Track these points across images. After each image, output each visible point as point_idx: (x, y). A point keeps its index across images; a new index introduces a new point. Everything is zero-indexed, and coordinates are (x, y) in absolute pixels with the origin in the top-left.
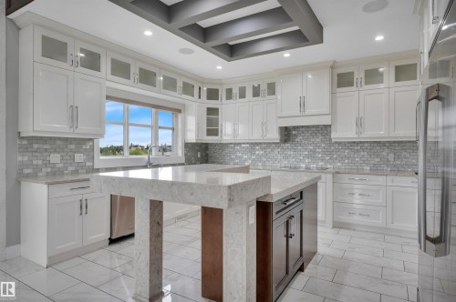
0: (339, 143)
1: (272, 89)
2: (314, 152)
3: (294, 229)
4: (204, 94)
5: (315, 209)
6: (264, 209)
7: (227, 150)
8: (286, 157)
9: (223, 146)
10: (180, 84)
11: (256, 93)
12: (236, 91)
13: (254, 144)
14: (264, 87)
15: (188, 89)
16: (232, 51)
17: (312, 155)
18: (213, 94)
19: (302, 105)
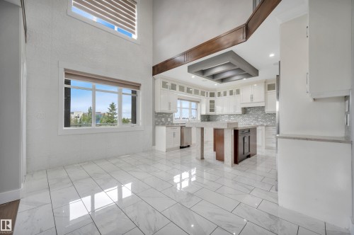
0: (269, 114)
1: (238, 92)
2: (258, 118)
3: (246, 140)
4: (209, 95)
5: (256, 141)
6: (236, 132)
7: (218, 118)
8: (245, 120)
9: (216, 116)
10: (200, 92)
11: (231, 93)
12: (222, 93)
13: (230, 115)
14: (234, 91)
15: (203, 94)
16: (223, 80)
17: (257, 119)
18: (212, 95)
19: (252, 98)
